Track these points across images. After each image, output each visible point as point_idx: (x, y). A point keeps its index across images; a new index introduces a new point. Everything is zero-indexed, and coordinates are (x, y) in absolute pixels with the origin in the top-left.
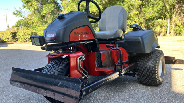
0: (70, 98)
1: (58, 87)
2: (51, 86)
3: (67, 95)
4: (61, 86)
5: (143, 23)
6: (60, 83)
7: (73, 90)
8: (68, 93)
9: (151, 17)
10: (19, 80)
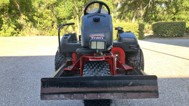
0: (149, 93)
1: (129, 87)
2: (119, 88)
3: (143, 92)
4: (133, 85)
5: (55, 22)
6: (131, 83)
7: (149, 86)
8: (144, 90)
9: (64, 16)
10: (61, 91)
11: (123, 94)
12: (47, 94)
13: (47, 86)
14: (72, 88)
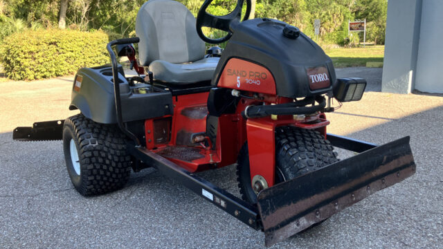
1: (385, 166)
4: (389, 160)
6: (385, 158)
10: (299, 211)
11: (380, 180)
12: (277, 228)
13: (273, 210)
14: (314, 196)
